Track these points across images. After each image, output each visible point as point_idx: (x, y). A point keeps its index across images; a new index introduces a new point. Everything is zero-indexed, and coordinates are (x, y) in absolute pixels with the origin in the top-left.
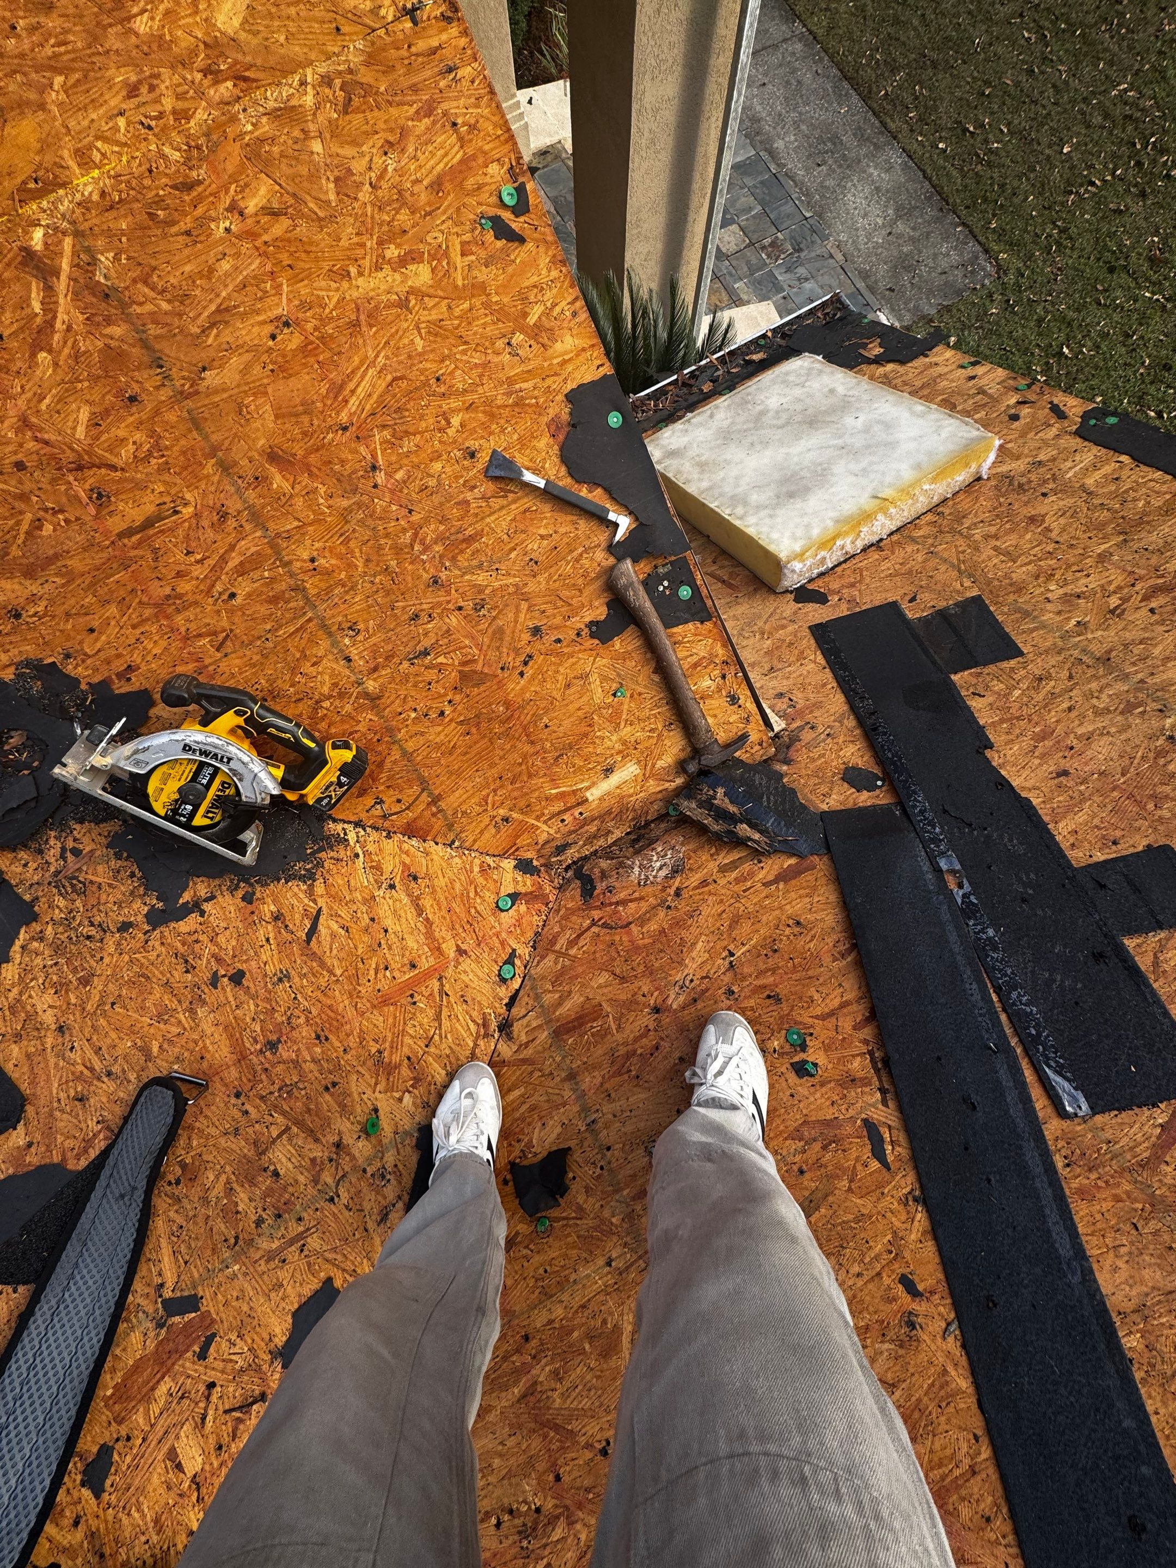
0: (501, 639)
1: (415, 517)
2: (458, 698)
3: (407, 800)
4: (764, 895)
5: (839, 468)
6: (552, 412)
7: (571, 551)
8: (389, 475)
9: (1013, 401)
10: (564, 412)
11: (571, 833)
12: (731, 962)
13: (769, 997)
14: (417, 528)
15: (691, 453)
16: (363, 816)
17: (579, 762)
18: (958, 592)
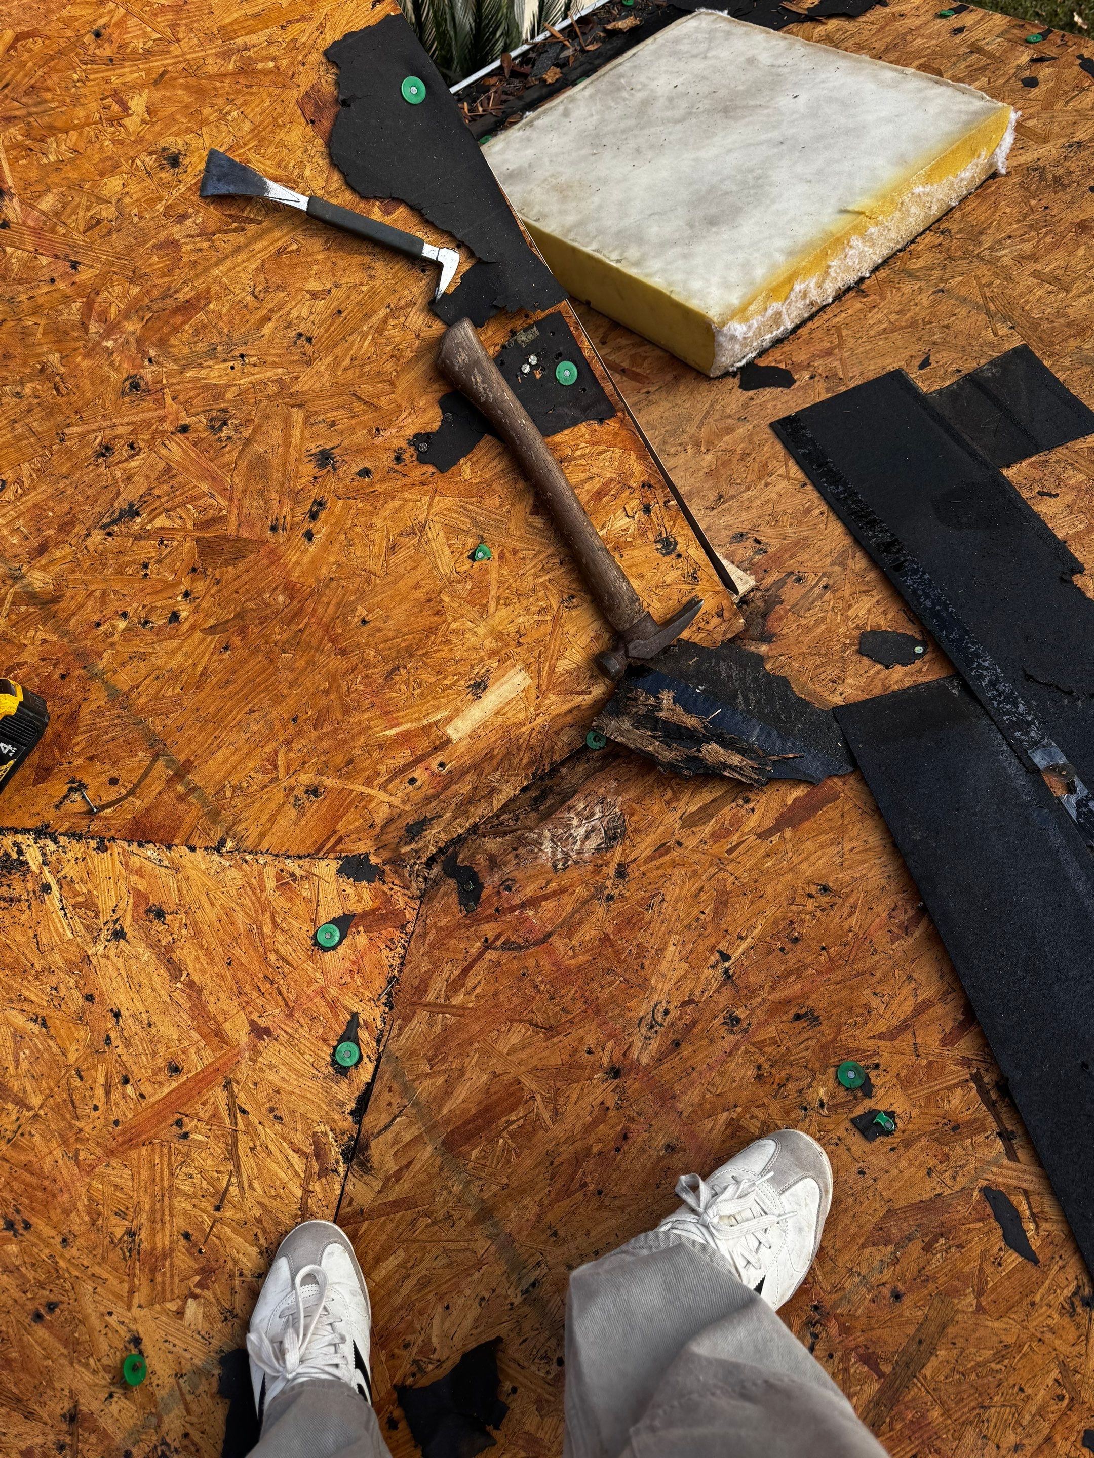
0: (266, 477)
1: (85, 275)
2: (200, 587)
3: (129, 778)
4: (762, 852)
5: (780, 174)
6: (305, 81)
7: (368, 316)
8: (28, 204)
9: (1025, 59)
10: (327, 81)
11: (428, 800)
12: (726, 971)
13: (798, 1017)
14: (90, 295)
15: (540, 174)
16: (51, 816)
17: (428, 677)
18: (992, 345)
